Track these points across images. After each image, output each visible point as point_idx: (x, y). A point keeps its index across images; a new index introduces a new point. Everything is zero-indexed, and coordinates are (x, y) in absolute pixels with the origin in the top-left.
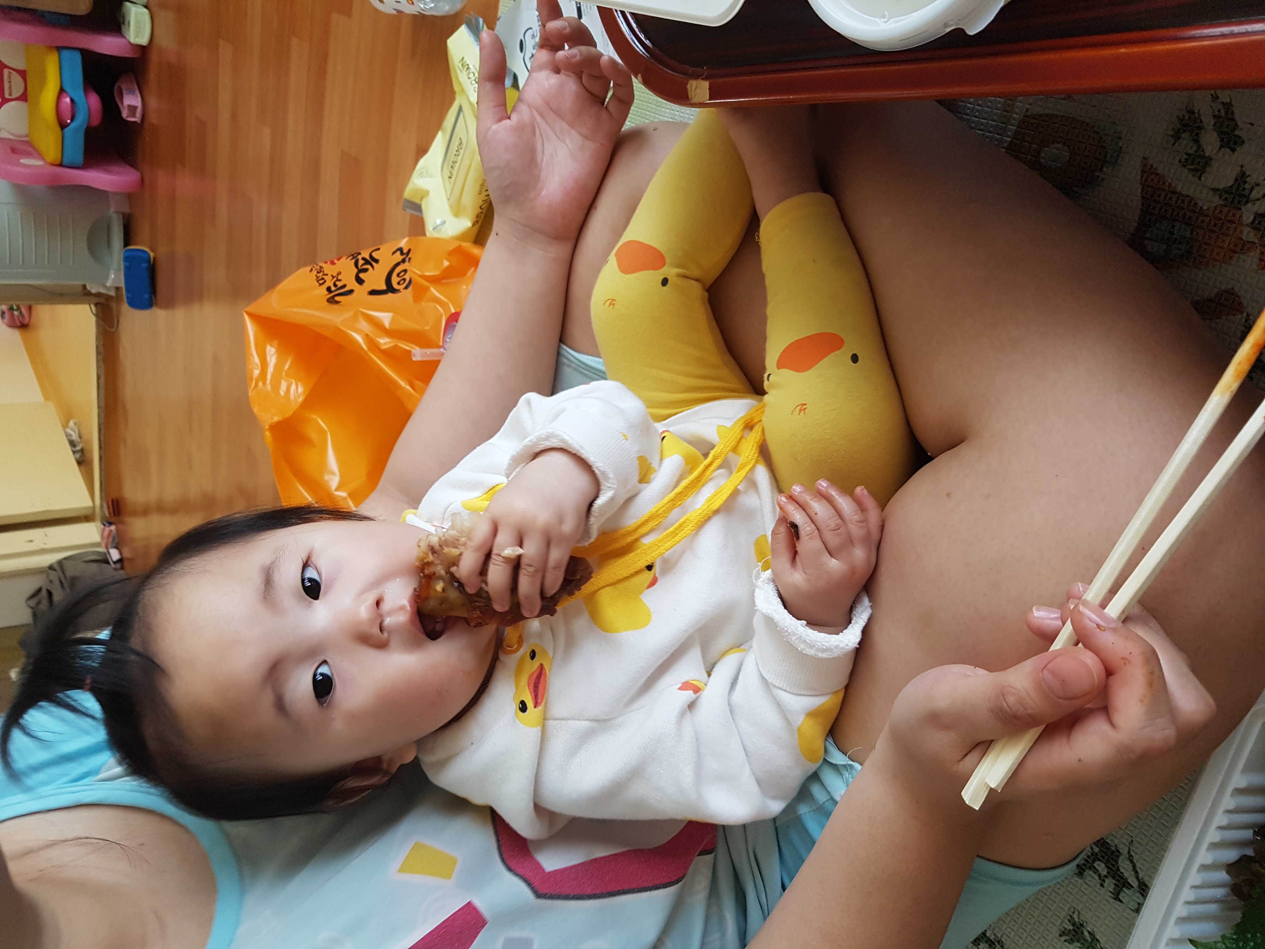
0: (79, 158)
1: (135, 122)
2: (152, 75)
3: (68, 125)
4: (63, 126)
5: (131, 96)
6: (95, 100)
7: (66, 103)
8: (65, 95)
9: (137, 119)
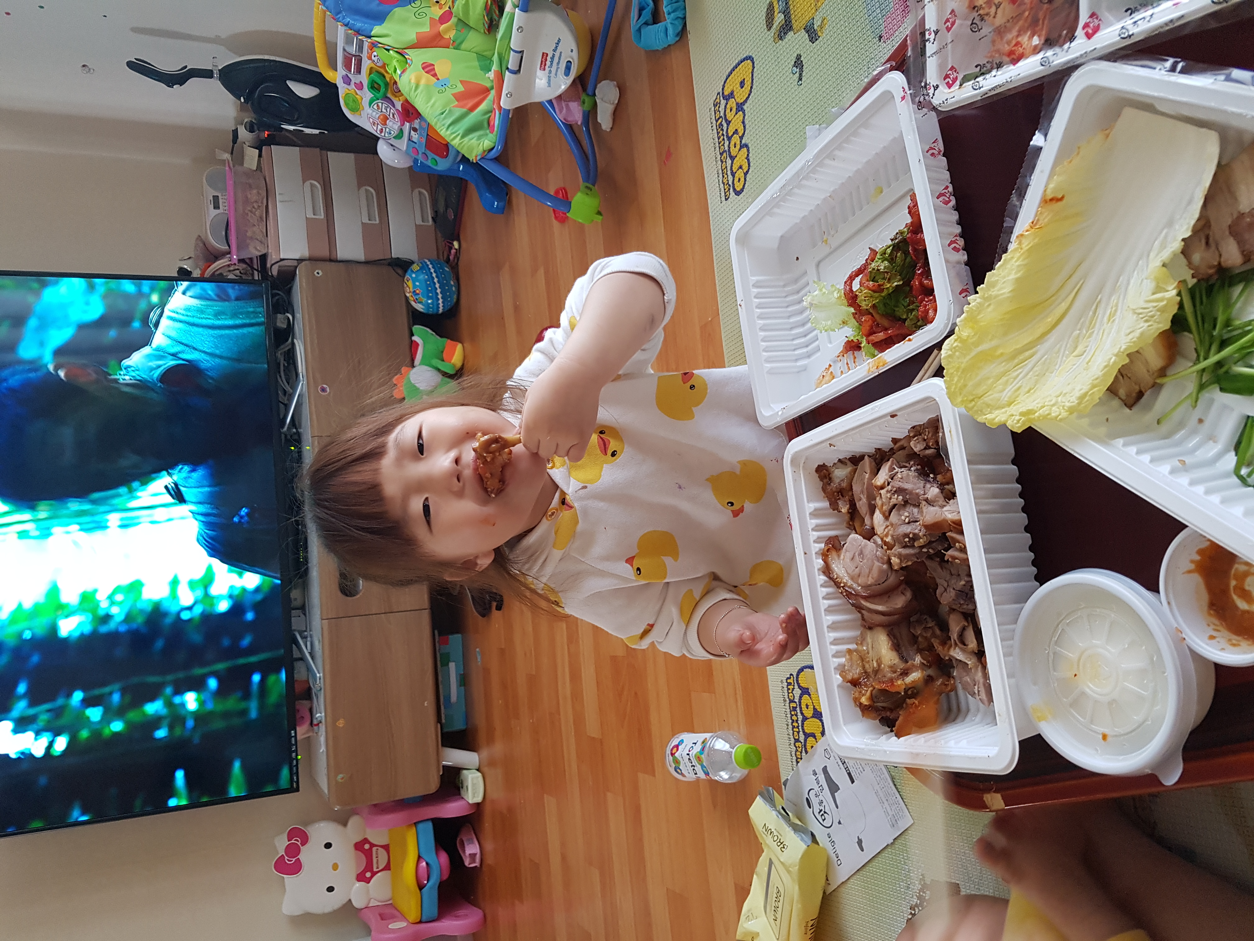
0: (435, 912)
1: (476, 867)
2: (487, 824)
3: (425, 885)
4: (421, 887)
5: (471, 846)
6: (444, 857)
7: (423, 866)
8: (421, 860)
9: (477, 864)
